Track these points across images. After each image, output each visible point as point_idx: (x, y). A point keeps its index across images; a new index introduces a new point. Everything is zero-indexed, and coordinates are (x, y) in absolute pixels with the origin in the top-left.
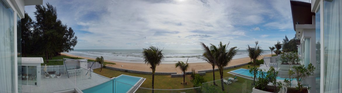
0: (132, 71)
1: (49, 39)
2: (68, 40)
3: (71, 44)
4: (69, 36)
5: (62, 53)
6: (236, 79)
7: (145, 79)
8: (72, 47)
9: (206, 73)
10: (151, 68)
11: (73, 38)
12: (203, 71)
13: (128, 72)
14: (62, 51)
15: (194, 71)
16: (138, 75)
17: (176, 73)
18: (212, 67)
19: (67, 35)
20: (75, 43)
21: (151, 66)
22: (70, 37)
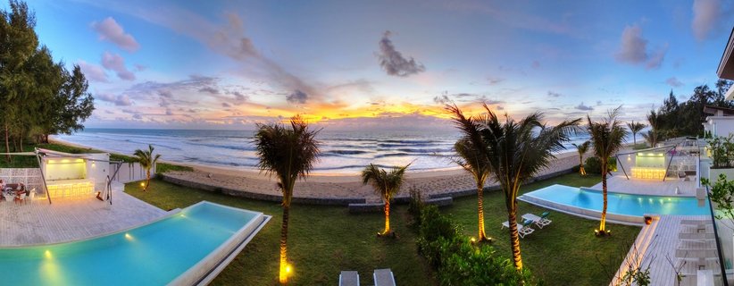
0: (234, 191)
1: (10, 97)
2: (69, 102)
3: (78, 113)
4: (72, 92)
5: (51, 137)
6: (545, 220)
7: (270, 217)
8: (79, 121)
9: (454, 199)
10: (280, 185)
11: (83, 97)
12: (443, 195)
13: (224, 195)
14: (54, 132)
15: (419, 196)
16: (250, 203)
17: (364, 201)
18: (476, 181)
19: (68, 89)
20: (87, 110)
21: (280, 181)
22: (77, 94)
